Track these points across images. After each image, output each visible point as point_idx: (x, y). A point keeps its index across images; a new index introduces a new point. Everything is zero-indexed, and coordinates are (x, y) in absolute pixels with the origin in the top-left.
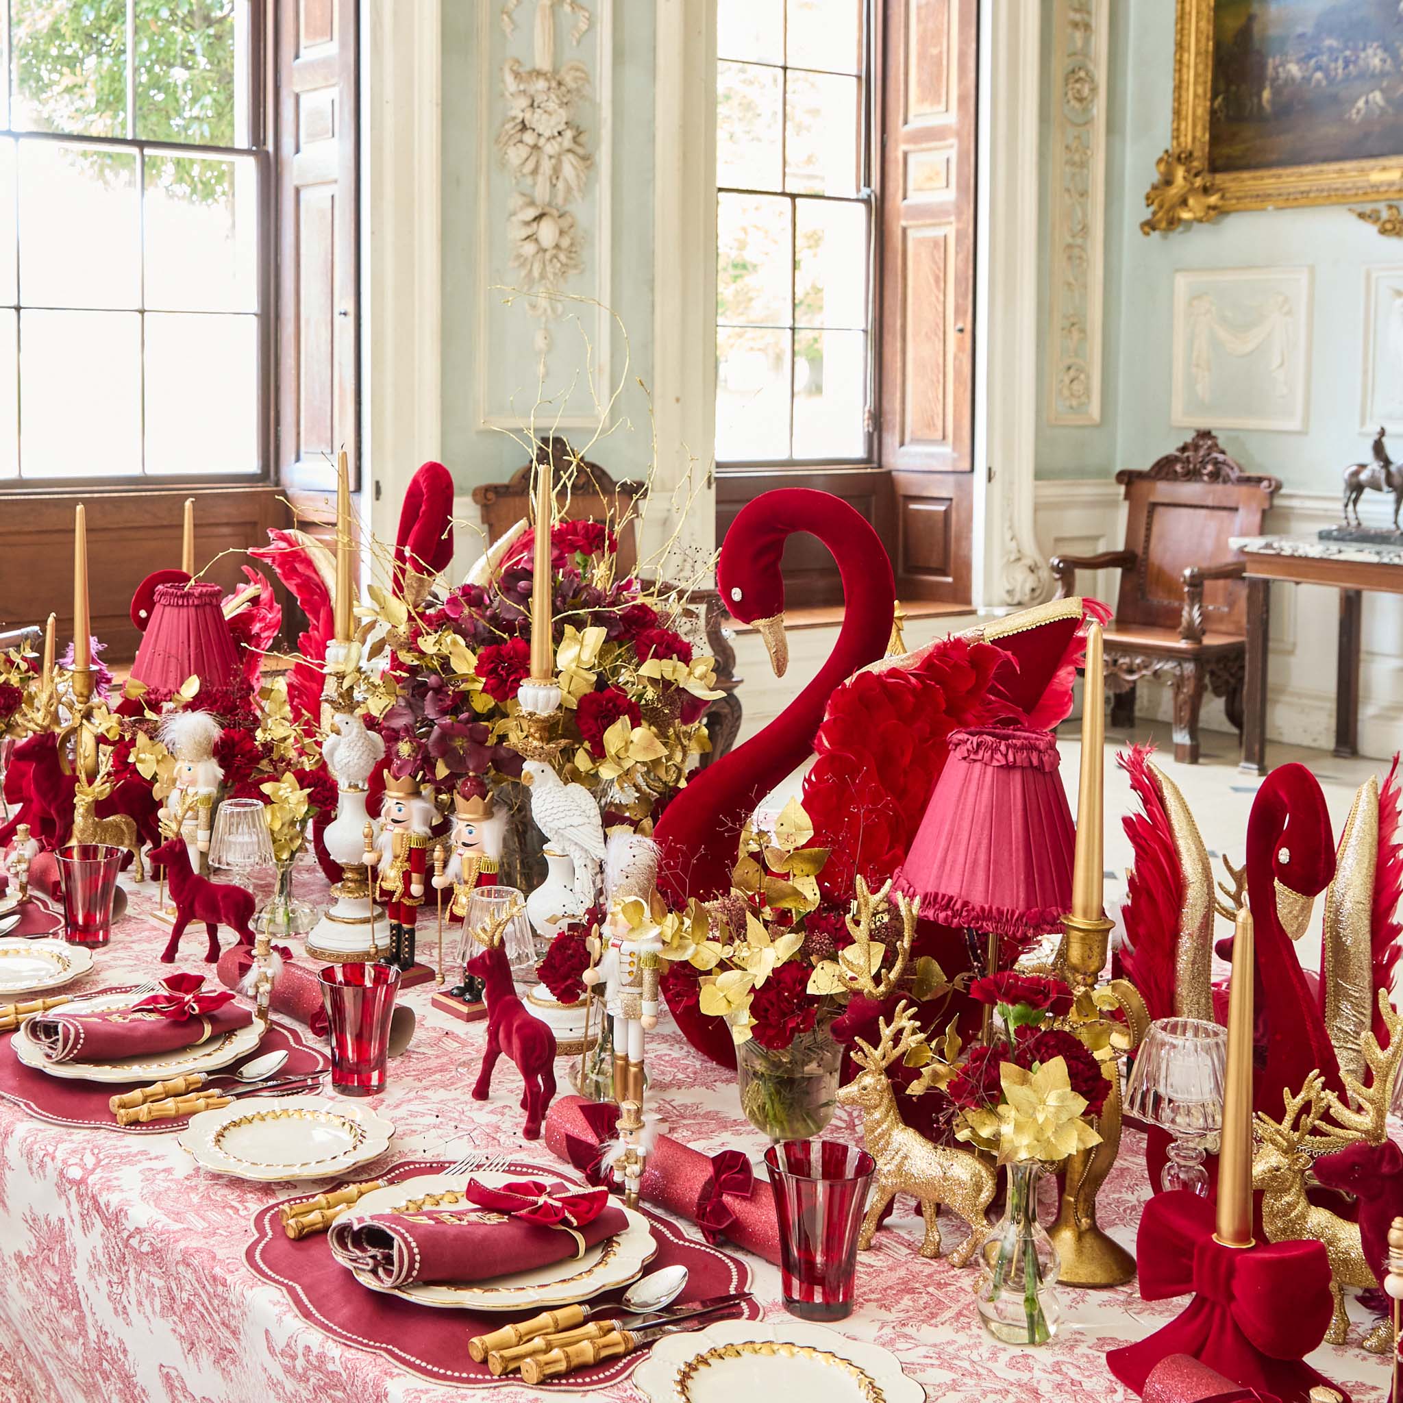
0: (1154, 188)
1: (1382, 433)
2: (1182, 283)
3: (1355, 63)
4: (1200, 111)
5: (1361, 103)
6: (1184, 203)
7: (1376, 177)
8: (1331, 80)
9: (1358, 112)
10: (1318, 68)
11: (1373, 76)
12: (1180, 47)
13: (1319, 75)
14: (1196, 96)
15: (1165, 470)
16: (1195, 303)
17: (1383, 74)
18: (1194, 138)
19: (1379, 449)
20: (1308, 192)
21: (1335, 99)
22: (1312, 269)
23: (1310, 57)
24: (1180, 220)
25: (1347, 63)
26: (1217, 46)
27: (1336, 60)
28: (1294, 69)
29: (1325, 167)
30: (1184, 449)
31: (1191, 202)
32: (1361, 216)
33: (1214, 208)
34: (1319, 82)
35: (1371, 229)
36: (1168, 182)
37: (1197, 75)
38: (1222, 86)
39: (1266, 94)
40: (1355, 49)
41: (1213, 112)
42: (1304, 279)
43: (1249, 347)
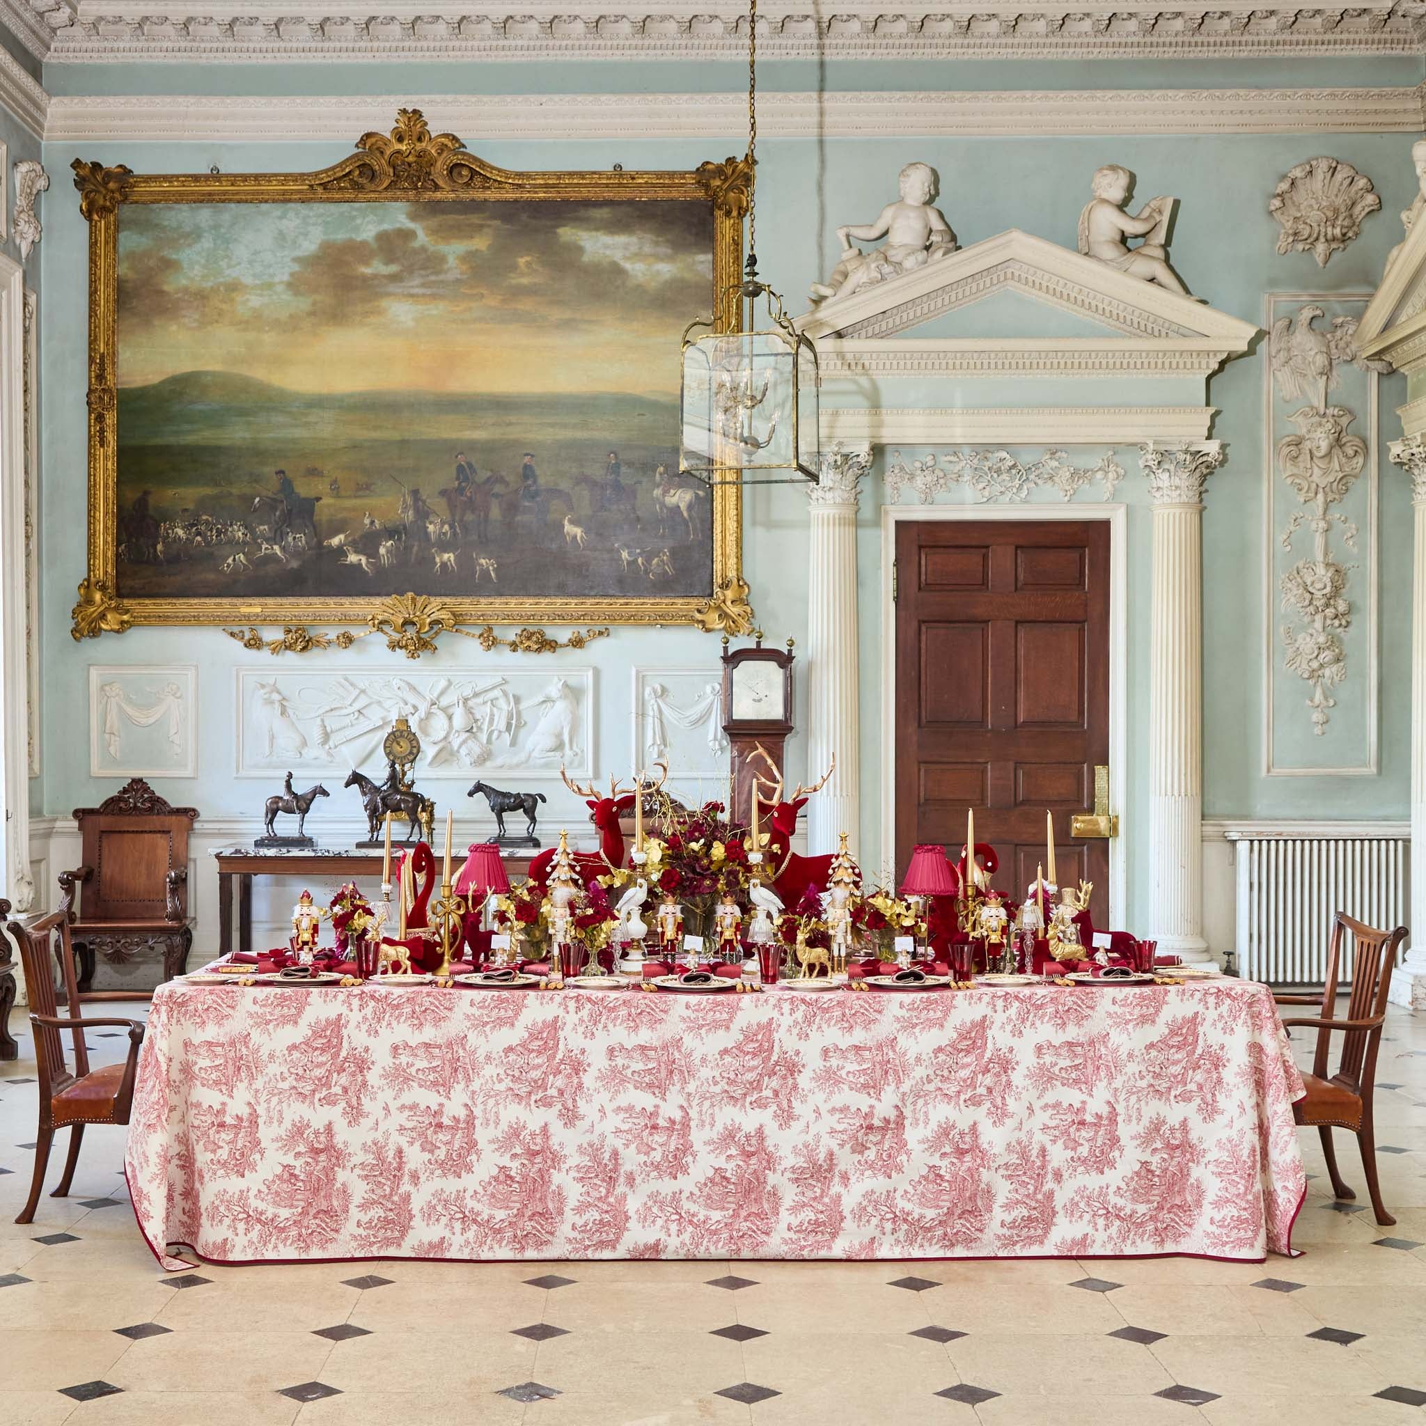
0: (79, 605)
1: (290, 776)
2: (94, 672)
3: (225, 533)
4: (109, 554)
5: (230, 560)
6: (103, 616)
7: (245, 610)
8: (208, 544)
9: (229, 566)
10: (199, 534)
11: (238, 543)
12: (92, 507)
13: (199, 538)
14: (106, 542)
15: (111, 807)
16: (107, 688)
17: (245, 543)
18: (106, 573)
19: (289, 786)
20: (199, 617)
21: (211, 556)
22: (197, 667)
23: (193, 525)
24: (101, 629)
25: (219, 532)
26: (120, 508)
27: (211, 530)
28: (180, 532)
29: (207, 600)
30: (125, 791)
31: (109, 617)
32: (232, 634)
33: (127, 622)
34: (199, 543)
35: (238, 645)
36: (89, 601)
37: (106, 527)
38: (124, 537)
39: (159, 547)
40: (224, 525)
41: (118, 555)
42: (191, 674)
43: (151, 720)
